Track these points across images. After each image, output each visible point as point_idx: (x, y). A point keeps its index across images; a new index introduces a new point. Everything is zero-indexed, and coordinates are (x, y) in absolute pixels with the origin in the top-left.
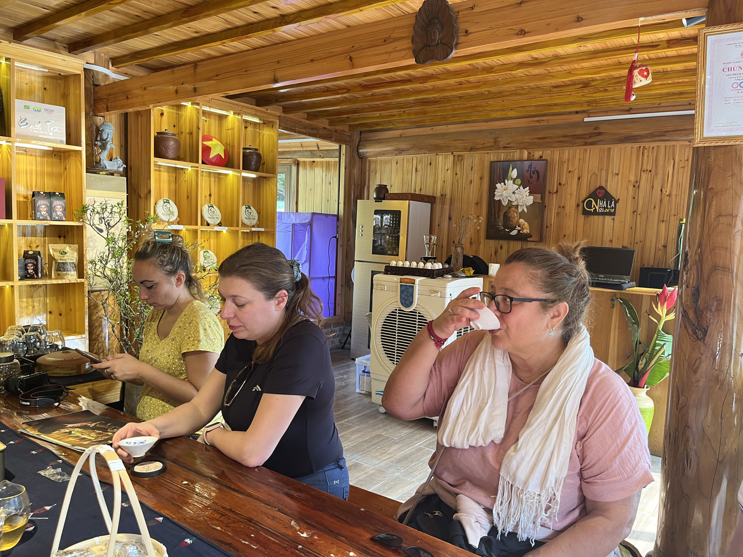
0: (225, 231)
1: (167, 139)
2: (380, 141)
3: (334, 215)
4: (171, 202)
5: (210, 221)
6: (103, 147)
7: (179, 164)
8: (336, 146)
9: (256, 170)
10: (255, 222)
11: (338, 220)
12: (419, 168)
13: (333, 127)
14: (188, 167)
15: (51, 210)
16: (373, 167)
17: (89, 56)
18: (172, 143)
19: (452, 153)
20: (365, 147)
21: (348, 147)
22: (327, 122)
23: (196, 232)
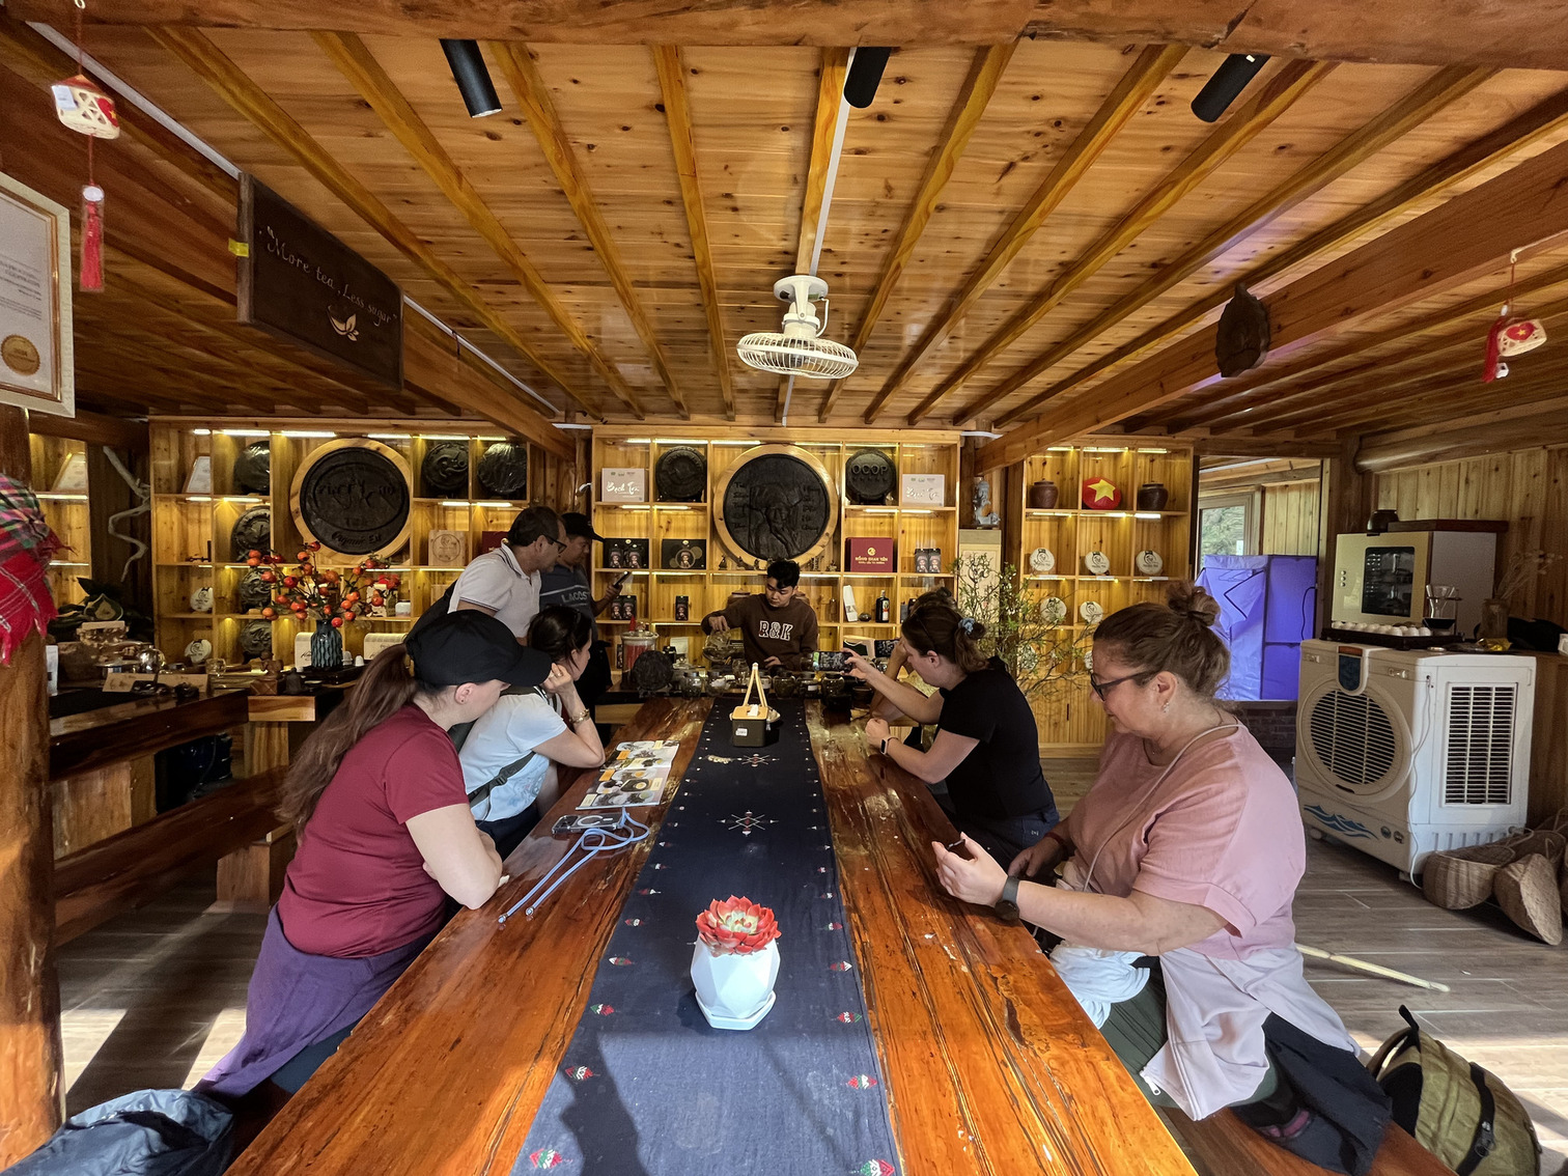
0: (1116, 581)
1: (1044, 489)
2: (1395, 447)
3: (1312, 557)
4: (1047, 552)
5: (1093, 570)
6: (979, 505)
7: (1059, 513)
8: (1316, 462)
9: (1159, 509)
10: (1157, 570)
11: (1317, 564)
12: (1473, 477)
13: (1303, 439)
14: (1068, 514)
15: (929, 564)
16: (1383, 485)
17: (971, 424)
18: (1048, 492)
19: (1544, 447)
20: (1367, 457)
21: (1336, 461)
22: (1293, 433)
23: (1073, 581)
